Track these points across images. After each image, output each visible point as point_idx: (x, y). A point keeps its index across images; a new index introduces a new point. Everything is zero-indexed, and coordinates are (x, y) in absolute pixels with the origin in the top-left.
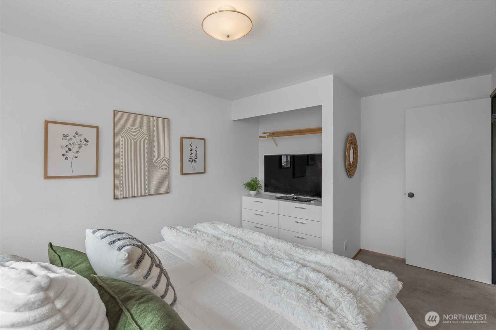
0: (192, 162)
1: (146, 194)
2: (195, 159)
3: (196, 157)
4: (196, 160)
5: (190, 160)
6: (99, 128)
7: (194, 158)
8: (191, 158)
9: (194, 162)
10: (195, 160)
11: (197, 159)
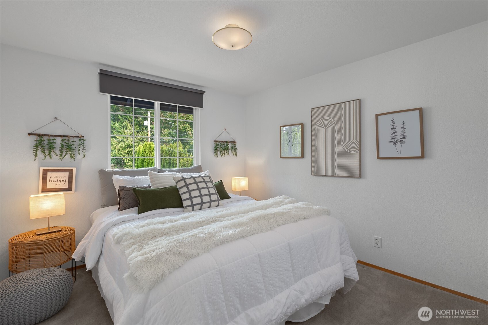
0: (395, 143)
1: (335, 175)
2: (402, 139)
3: (404, 136)
4: (404, 140)
5: (393, 140)
6: (304, 125)
7: (399, 138)
8: (394, 138)
9: (399, 143)
10: (401, 141)
11: (405, 138)
